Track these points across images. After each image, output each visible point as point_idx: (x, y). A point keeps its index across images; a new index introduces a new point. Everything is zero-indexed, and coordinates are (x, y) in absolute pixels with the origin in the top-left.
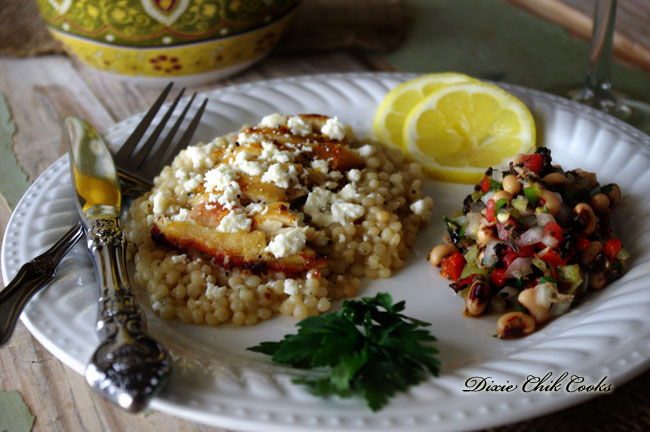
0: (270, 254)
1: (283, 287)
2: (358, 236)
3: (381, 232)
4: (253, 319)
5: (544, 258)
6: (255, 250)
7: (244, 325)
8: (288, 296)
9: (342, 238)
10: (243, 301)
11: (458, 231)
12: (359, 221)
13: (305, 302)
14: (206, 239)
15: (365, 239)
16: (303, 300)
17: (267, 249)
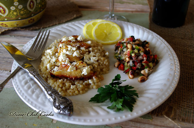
0: (83, 75)
1: (89, 82)
2: (99, 65)
3: (103, 62)
4: (85, 91)
5: (144, 63)
6: (79, 75)
7: (83, 93)
8: (91, 84)
9: (96, 66)
10: (81, 88)
11: (120, 59)
12: (98, 61)
13: (96, 84)
14: (67, 75)
15: (101, 65)
16: (95, 84)
17: (82, 74)
